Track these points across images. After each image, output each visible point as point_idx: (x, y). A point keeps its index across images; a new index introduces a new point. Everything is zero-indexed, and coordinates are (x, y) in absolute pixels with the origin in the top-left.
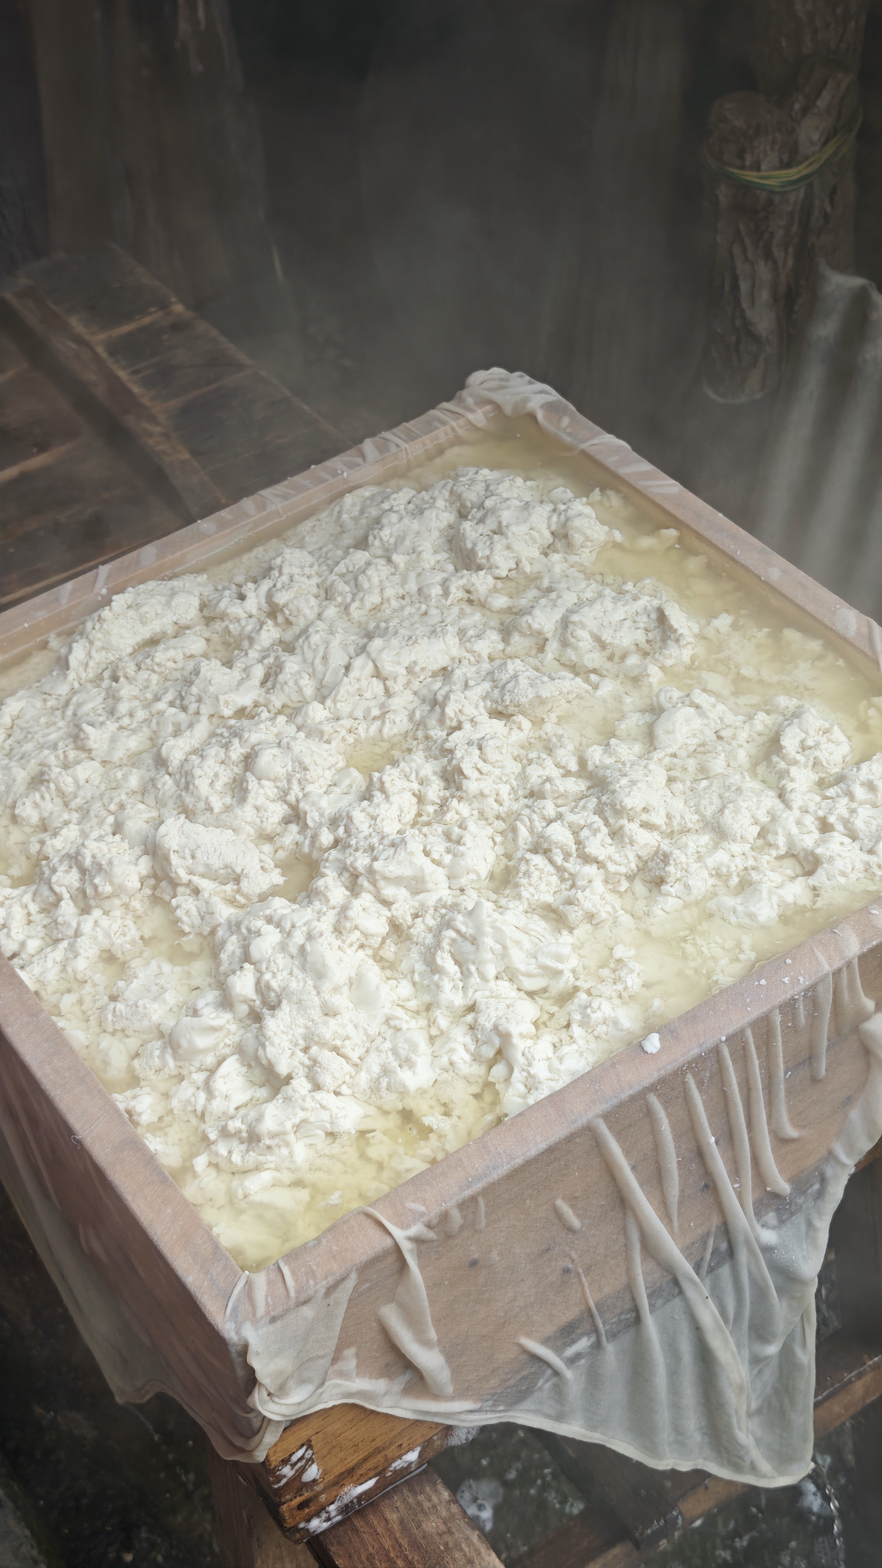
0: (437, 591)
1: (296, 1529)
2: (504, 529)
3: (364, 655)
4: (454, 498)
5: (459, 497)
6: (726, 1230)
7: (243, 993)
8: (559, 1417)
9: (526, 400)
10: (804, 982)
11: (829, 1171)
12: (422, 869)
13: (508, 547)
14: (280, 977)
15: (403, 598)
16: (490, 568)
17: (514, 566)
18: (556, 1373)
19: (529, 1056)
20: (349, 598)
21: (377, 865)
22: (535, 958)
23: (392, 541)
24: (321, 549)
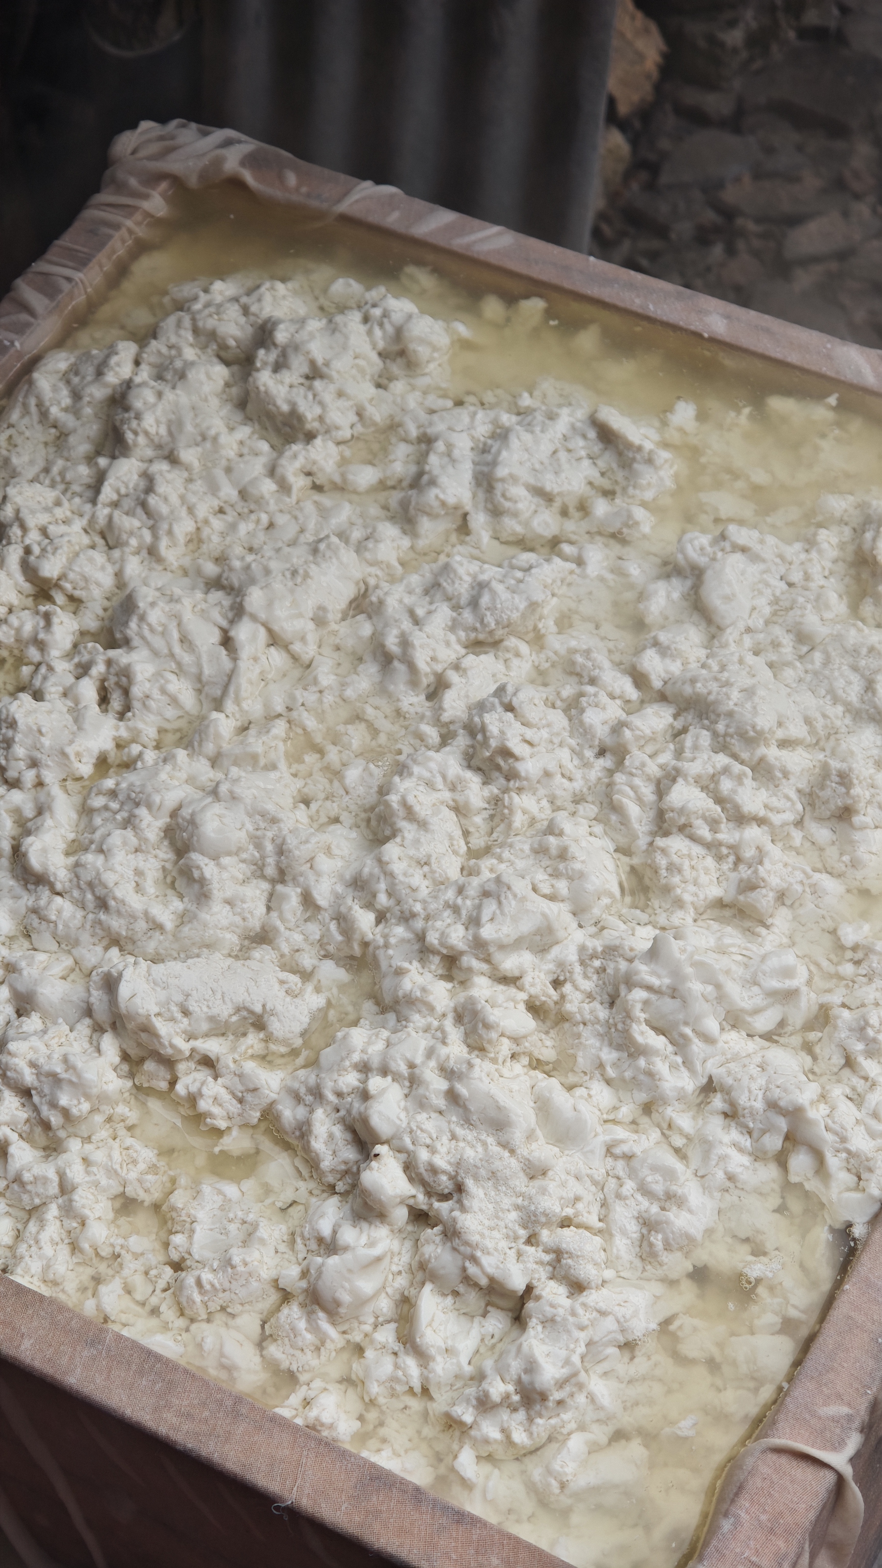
0: (268, 487)
2: (325, 370)
3: (246, 619)
4: (203, 339)
5: (212, 335)
7: (398, 1191)
9: (218, 162)
12: (544, 915)
13: (340, 394)
14: (443, 1150)
15: (221, 511)
16: (327, 432)
17: (355, 418)
19: (837, 1127)
20: (148, 537)
22: (756, 983)
23: (163, 431)
24: (47, 470)
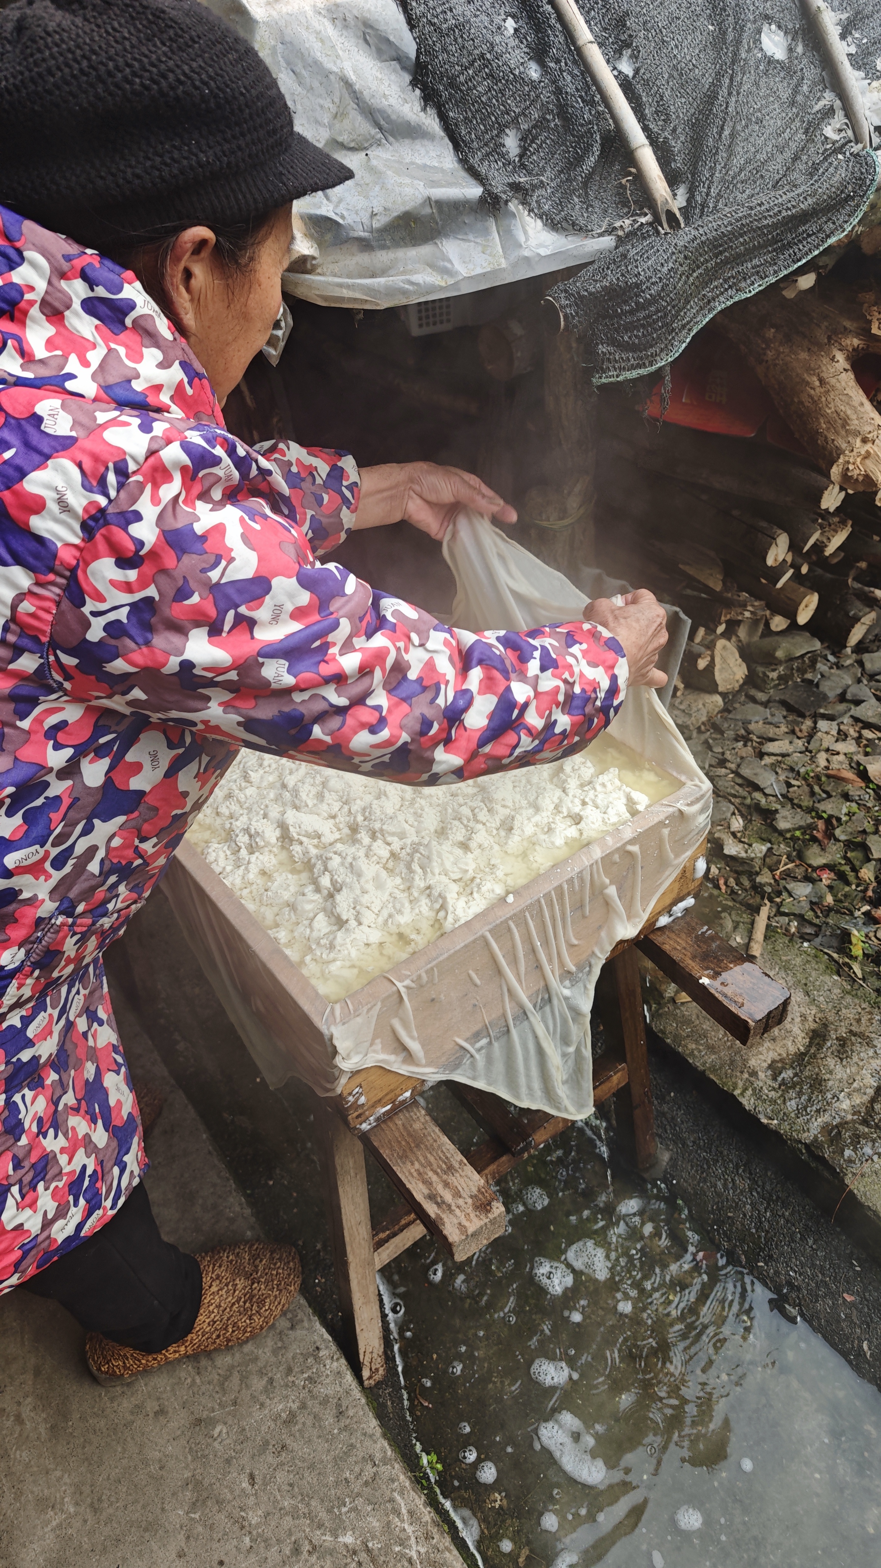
1: (355, 1128)
6: (547, 988)
7: (325, 885)
8: (474, 1078)
10: (577, 870)
11: (593, 961)
12: (404, 829)
14: (341, 877)
18: (472, 1056)
19: (455, 907)
21: (385, 827)
22: (456, 865)
